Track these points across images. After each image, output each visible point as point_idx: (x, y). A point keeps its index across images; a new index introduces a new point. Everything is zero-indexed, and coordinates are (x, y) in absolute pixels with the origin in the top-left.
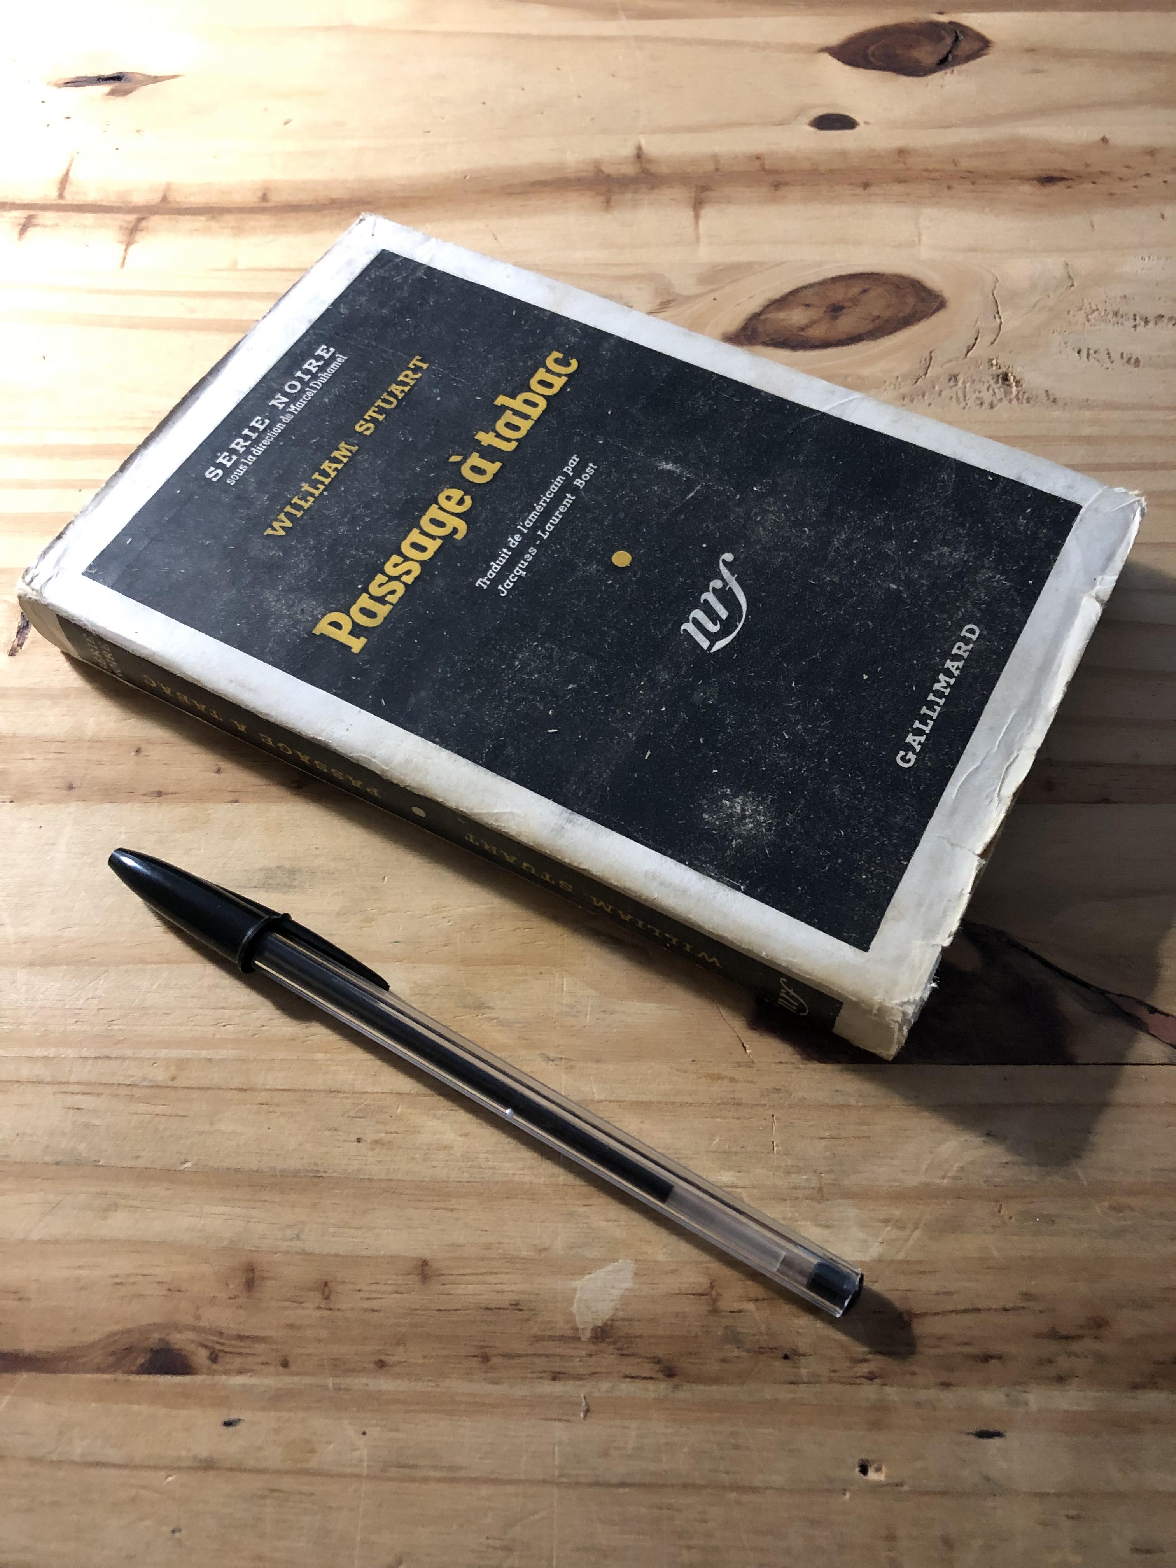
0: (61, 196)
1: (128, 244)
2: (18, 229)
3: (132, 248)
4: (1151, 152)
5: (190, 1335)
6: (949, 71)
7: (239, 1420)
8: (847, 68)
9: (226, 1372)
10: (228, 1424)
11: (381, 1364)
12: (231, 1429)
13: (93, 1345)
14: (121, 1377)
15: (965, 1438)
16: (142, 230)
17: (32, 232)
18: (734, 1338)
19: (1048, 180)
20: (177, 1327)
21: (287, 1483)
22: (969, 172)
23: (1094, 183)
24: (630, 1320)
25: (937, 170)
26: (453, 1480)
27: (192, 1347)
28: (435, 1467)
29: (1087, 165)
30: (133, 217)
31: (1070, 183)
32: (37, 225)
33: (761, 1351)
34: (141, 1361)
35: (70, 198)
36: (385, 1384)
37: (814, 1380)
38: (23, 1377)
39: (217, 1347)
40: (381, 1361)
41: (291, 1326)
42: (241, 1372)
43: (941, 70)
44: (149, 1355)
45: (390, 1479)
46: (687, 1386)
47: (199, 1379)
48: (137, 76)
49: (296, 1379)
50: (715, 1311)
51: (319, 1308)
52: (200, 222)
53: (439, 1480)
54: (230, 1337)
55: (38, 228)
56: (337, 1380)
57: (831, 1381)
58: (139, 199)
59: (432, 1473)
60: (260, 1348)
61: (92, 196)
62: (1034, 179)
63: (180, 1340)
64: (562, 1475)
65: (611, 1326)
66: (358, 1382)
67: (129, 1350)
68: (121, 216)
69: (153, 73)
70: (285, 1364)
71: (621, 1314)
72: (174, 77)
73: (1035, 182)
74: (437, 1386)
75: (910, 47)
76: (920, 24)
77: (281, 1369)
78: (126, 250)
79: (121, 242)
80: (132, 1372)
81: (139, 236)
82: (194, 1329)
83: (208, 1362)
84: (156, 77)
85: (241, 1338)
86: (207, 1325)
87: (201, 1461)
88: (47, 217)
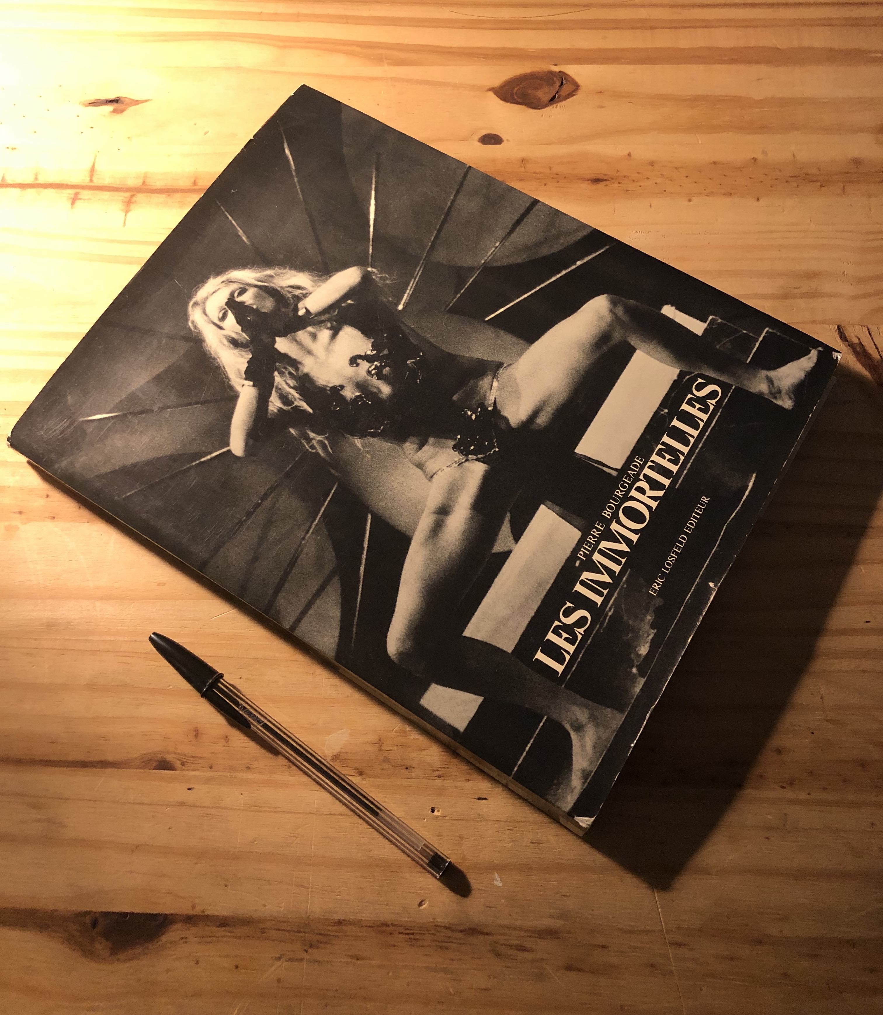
0: (91, 180)
1: (127, 212)
2: (70, 202)
3: (129, 214)
4: (652, 164)
5: (174, 756)
6: (555, 106)
7: (194, 788)
8: (502, 102)
9: (188, 770)
10: (189, 789)
11: (248, 768)
12: (191, 791)
13: (136, 758)
14: (147, 771)
15: (472, 800)
16: (133, 203)
17: (78, 203)
18: (386, 760)
19: (596, 181)
20: (168, 753)
21: (213, 811)
22: (557, 174)
23: (619, 183)
24: (347, 753)
25: (541, 173)
26: (275, 812)
27: (174, 760)
28: (269, 807)
29: (618, 171)
30: (127, 194)
31: (607, 182)
32: (80, 199)
33: (398, 766)
34: (154, 765)
35: (97, 181)
36: (250, 776)
37: (417, 777)
38: (109, 770)
39: (185, 760)
40: (248, 767)
41: (213, 753)
42: (193, 770)
43: (551, 104)
44: (157, 763)
45: (252, 811)
46: (367, 779)
47: (177, 772)
48: (127, 99)
49: (216, 773)
50: (381, 750)
51: (224, 746)
52: (162, 198)
53: (270, 812)
54: (189, 757)
55: (81, 201)
56: (231, 774)
57: (424, 778)
58: (131, 183)
59: (267, 809)
60: (200, 761)
61: (107, 181)
62: (588, 180)
63: (170, 757)
64: (317, 811)
65: (339, 755)
66: (240, 775)
67: (150, 760)
68: (122, 194)
69: (135, 98)
70: (211, 767)
71: (343, 750)
72: (146, 101)
73: (590, 182)
74: (270, 777)
75: (536, 89)
76: (544, 72)
77: (210, 769)
78: (125, 215)
79: (123, 210)
80: (152, 769)
81: (132, 206)
82: (175, 753)
83: (181, 766)
84: (137, 101)
85: (193, 757)
86: (180, 752)
87: (179, 803)
88: (85, 194)
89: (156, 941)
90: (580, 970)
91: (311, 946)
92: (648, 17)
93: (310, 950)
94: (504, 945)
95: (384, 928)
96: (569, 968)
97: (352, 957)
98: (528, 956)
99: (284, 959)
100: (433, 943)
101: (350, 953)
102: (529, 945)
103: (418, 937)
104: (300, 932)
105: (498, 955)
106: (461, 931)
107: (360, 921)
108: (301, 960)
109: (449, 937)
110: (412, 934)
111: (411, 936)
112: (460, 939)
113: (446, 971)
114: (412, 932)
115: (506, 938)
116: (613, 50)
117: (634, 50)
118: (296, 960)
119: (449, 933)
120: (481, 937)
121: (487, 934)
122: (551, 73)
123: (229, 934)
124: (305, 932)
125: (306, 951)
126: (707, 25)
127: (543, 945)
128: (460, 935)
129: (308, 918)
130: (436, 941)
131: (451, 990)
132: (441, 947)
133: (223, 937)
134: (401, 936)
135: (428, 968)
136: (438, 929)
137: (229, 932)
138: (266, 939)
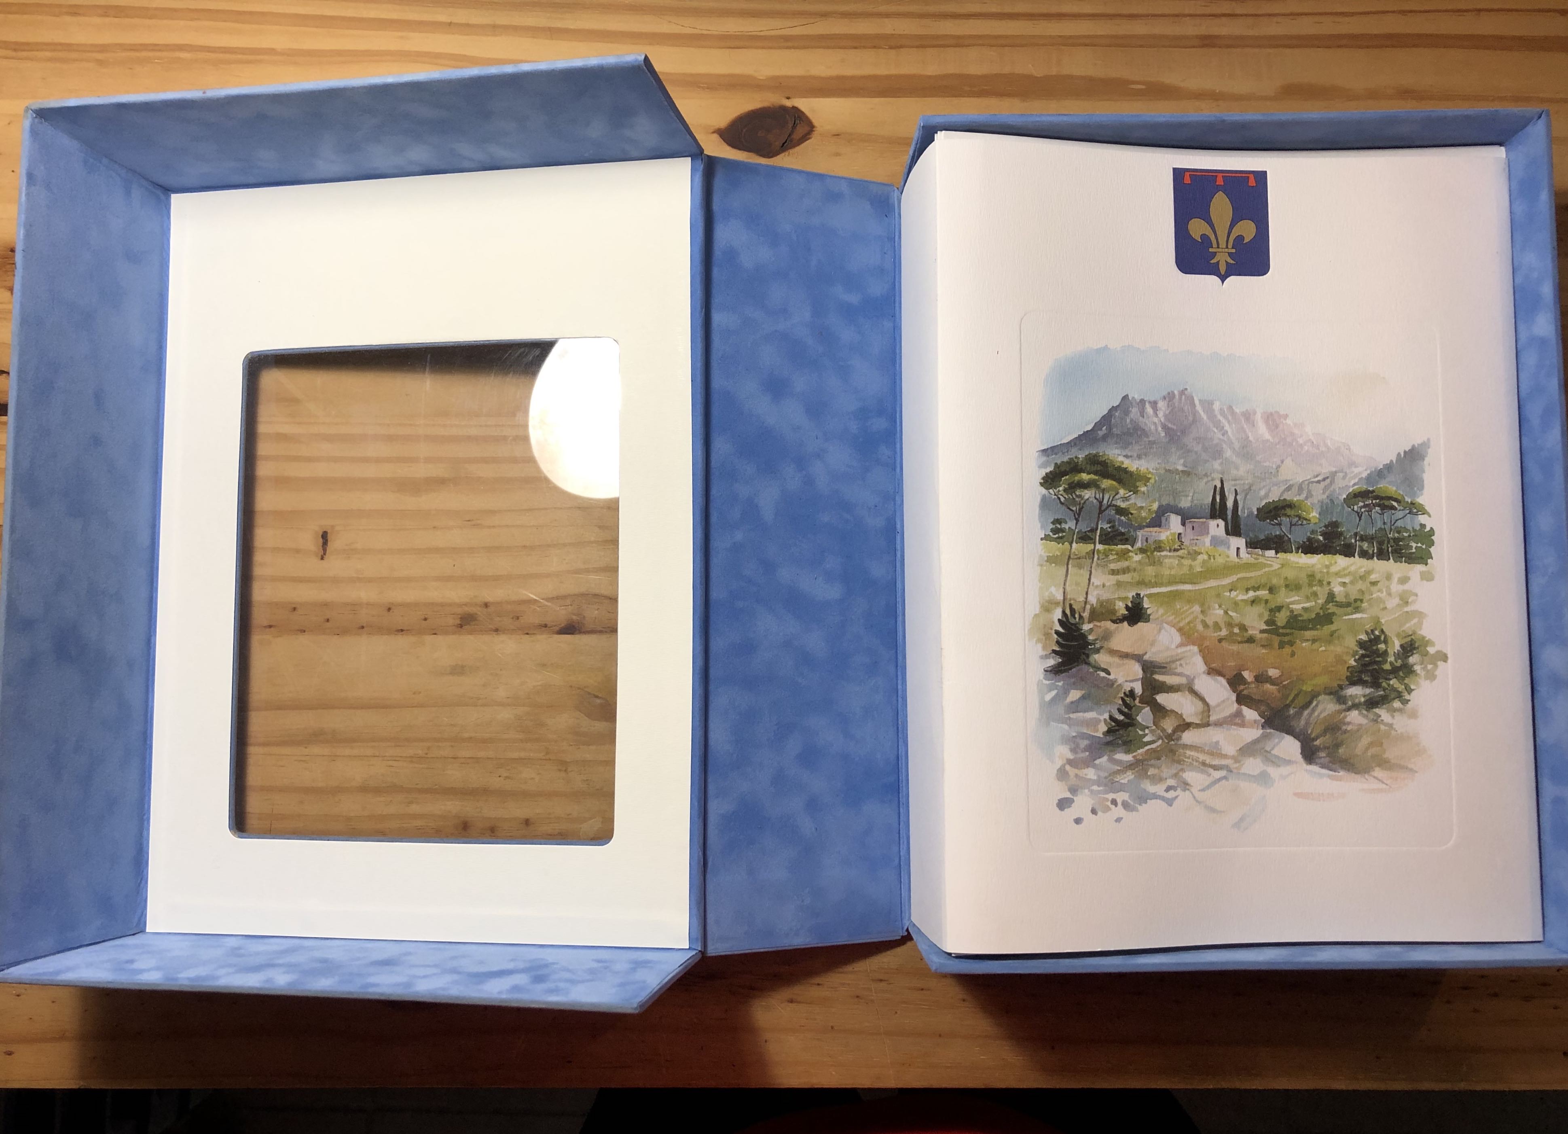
92: (893, 33)
116: (852, 78)
117: (875, 78)
122: (783, 108)
126: (960, 42)
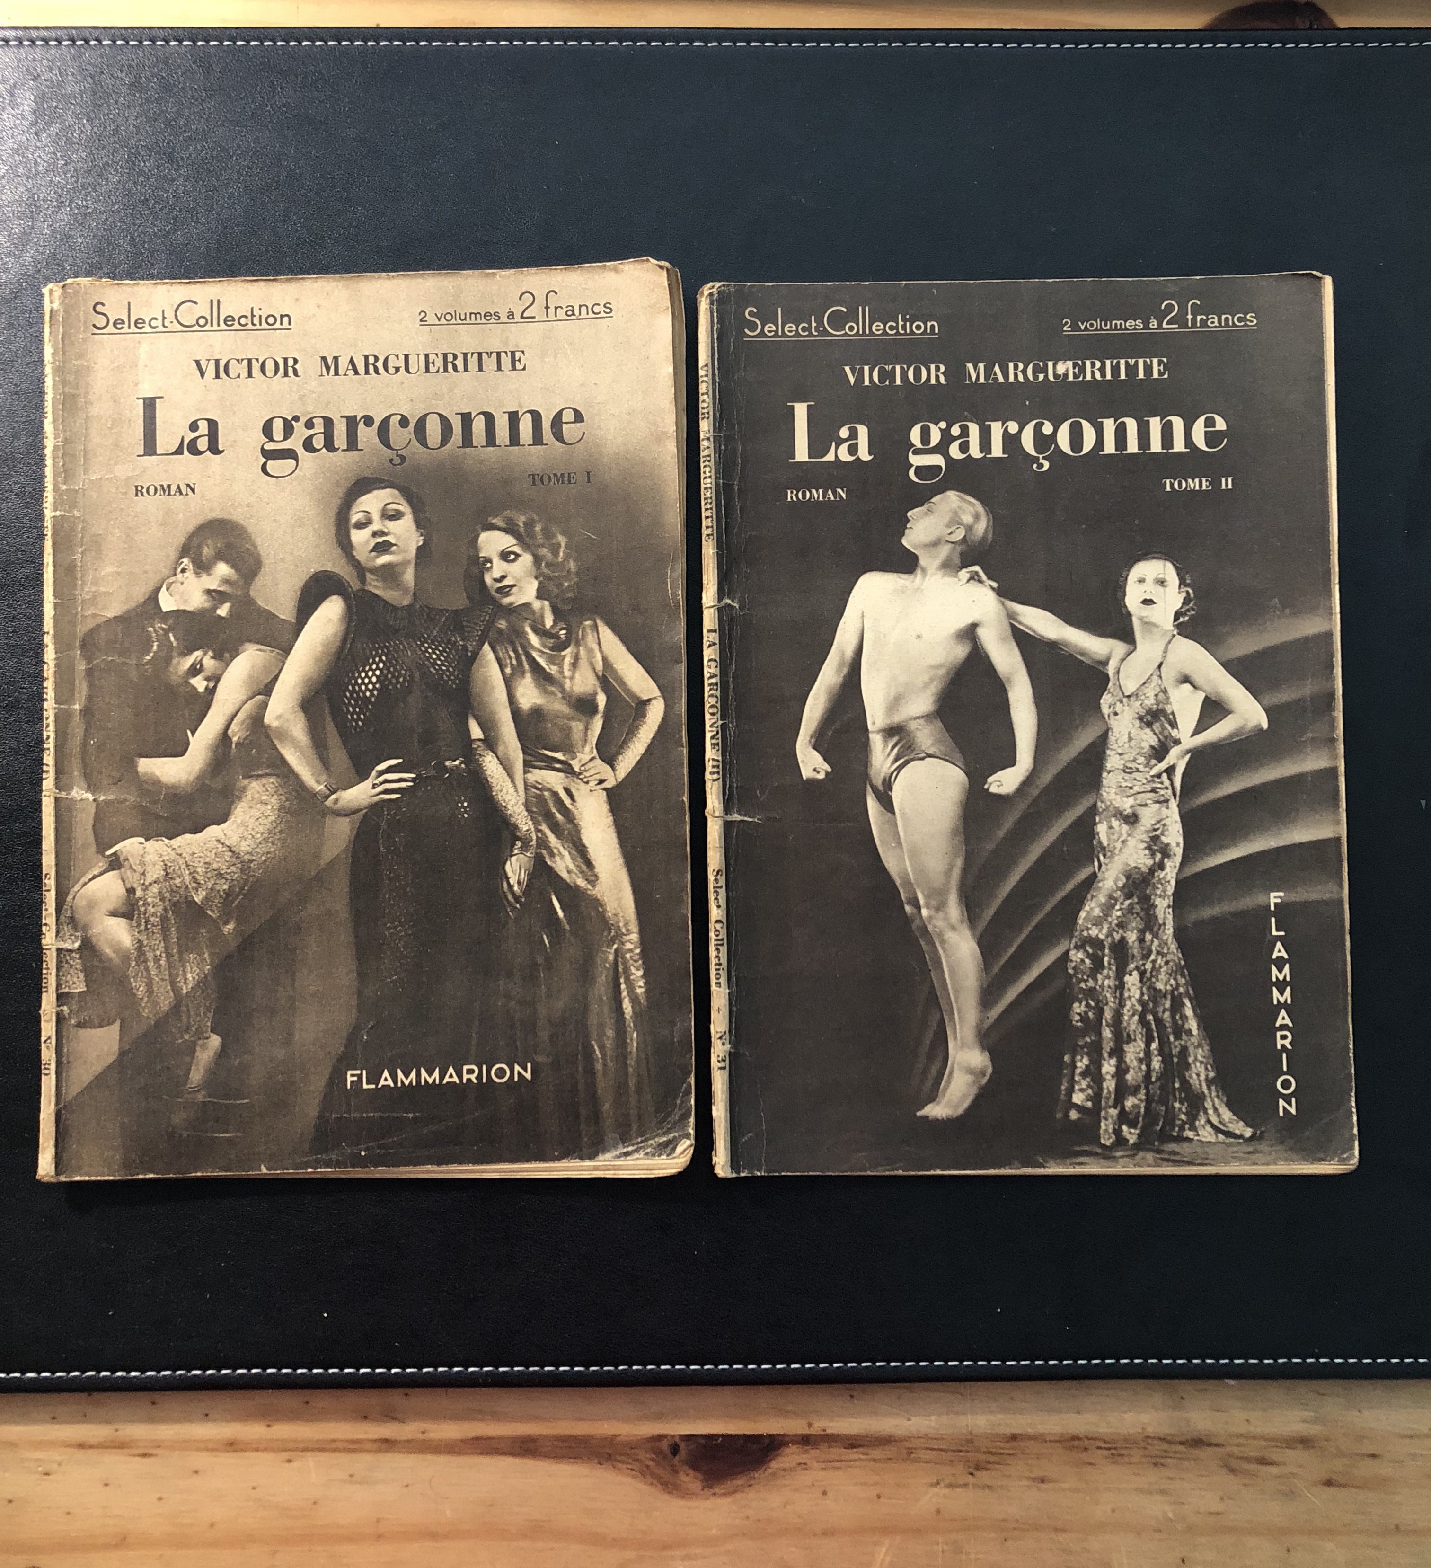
89: (764, 1468)
90: (1344, 1486)
91: (978, 1467)
93: (976, 1473)
94: (1240, 1458)
95: (1076, 1443)
96: (1329, 1483)
97: (1034, 1479)
98: (1274, 1470)
99: (942, 1485)
100: (1143, 1460)
101: (1033, 1476)
102: (1275, 1457)
103: (1123, 1452)
104: (961, 1451)
105: (1233, 1471)
106: (1181, 1443)
107: (1042, 1435)
108: (966, 1485)
109: (1165, 1451)
110: (1115, 1449)
111: (1113, 1451)
112: (1180, 1453)
113: (1162, 1492)
114: (1114, 1446)
115: (1242, 1449)
118: (960, 1486)
119: (1165, 1446)
120: (1209, 1449)
121: (1217, 1445)
123: (862, 1457)
124: (968, 1452)
125: (972, 1474)
127: (1292, 1455)
128: (1181, 1448)
129: (971, 1433)
130: (1146, 1456)
131: (1170, 1515)
132: (1156, 1464)
133: (855, 1460)
134: (1100, 1452)
135: (1140, 1491)
136: (1150, 1441)
137: (864, 1454)
138: (916, 1461)
